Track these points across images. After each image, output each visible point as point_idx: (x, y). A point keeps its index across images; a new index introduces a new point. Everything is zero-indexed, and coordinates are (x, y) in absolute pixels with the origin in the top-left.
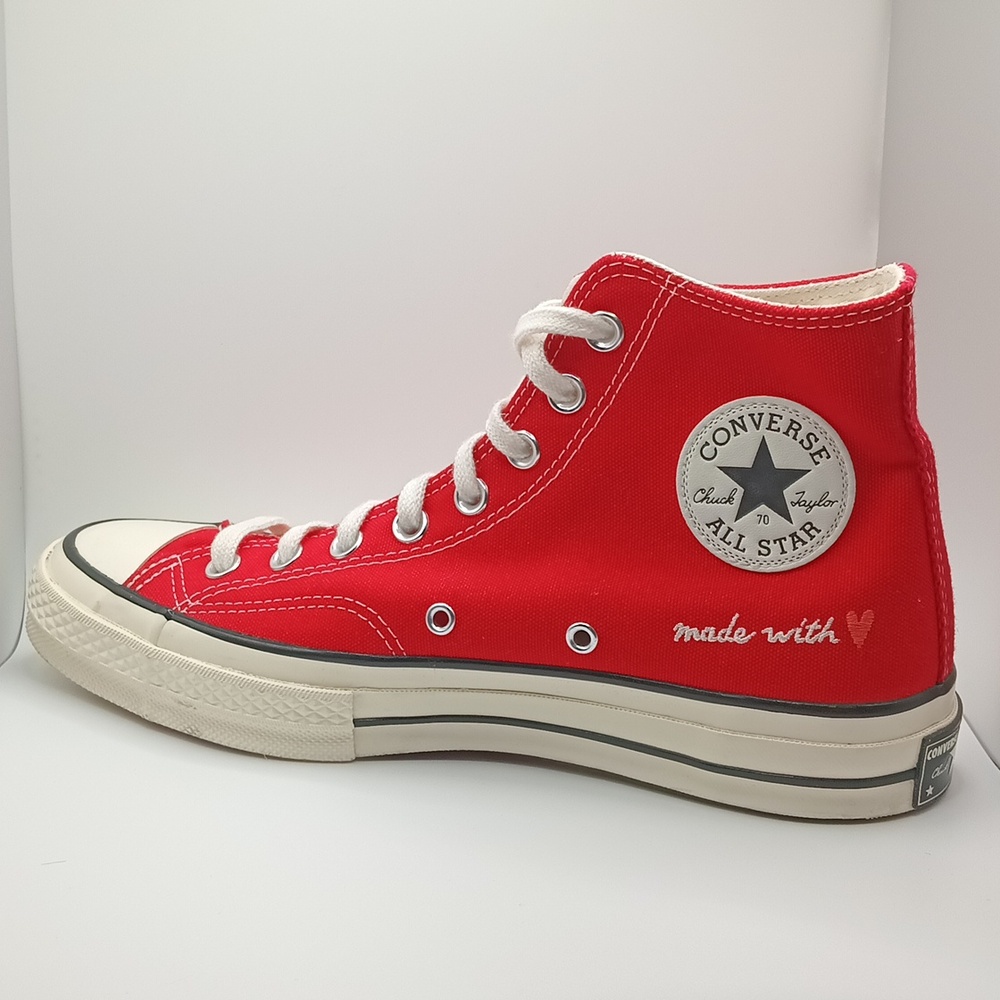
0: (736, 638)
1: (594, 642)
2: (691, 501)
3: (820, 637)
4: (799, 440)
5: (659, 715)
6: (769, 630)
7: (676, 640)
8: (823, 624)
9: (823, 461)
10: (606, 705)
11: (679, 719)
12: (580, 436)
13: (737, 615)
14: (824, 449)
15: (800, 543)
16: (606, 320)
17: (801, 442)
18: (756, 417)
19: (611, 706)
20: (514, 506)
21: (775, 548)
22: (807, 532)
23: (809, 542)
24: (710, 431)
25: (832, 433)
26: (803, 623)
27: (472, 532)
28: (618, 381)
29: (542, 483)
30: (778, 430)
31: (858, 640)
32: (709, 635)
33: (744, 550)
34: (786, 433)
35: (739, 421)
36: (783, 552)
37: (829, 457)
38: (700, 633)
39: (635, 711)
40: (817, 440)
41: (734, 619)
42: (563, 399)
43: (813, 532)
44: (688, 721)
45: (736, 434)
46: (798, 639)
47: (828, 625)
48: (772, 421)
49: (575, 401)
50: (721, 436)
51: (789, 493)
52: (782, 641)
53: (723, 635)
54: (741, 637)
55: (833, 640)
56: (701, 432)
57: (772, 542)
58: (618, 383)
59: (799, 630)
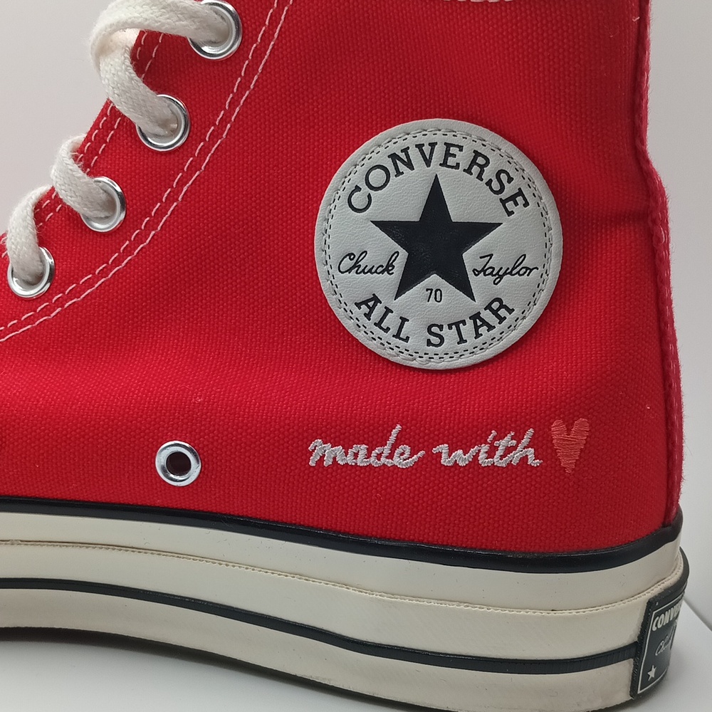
0: (397, 461)
1: (195, 470)
2: (334, 271)
3: (515, 457)
4: (485, 181)
5: (287, 573)
6: (443, 448)
7: (312, 463)
8: (518, 438)
9: (518, 210)
10: (214, 560)
11: (315, 578)
12: (182, 183)
13: (398, 427)
14: (520, 193)
15: (485, 328)
16: (216, 12)
17: (489, 183)
18: (427, 149)
19: (220, 561)
20: (89, 284)
21: (450, 335)
22: (495, 313)
23: (498, 326)
24: (361, 170)
25: (530, 170)
26: (491, 437)
27: (30, 320)
28: (234, 104)
29: (128, 251)
30: (457, 166)
31: (568, 461)
32: (359, 456)
33: (407, 340)
34: (468, 171)
35: (403, 156)
36: (462, 341)
37: (526, 204)
38: (346, 454)
39: (254, 567)
40: (510, 180)
41: (394, 432)
42: (159, 130)
43: (502, 312)
44: (328, 581)
45: (399, 173)
46: (483, 460)
47: (525, 440)
48: (448, 154)
49: (174, 132)
50: (377, 177)
51: (471, 257)
52: (461, 464)
53: (379, 457)
54: (403, 459)
55: (533, 462)
56: (350, 172)
57: (446, 327)
58: (233, 106)
59: (485, 448)
